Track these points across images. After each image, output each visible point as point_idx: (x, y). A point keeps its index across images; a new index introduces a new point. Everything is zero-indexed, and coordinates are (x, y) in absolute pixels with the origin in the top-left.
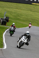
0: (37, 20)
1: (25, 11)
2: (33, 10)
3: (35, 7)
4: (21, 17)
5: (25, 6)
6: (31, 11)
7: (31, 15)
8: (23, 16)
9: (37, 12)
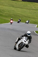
0: (19, 16)
1: (8, 7)
2: (15, 6)
3: (17, 3)
4: (3, 13)
5: (7, 2)
6: (13, 7)
7: (14, 11)
8: (5, 11)
9: (19, 8)
